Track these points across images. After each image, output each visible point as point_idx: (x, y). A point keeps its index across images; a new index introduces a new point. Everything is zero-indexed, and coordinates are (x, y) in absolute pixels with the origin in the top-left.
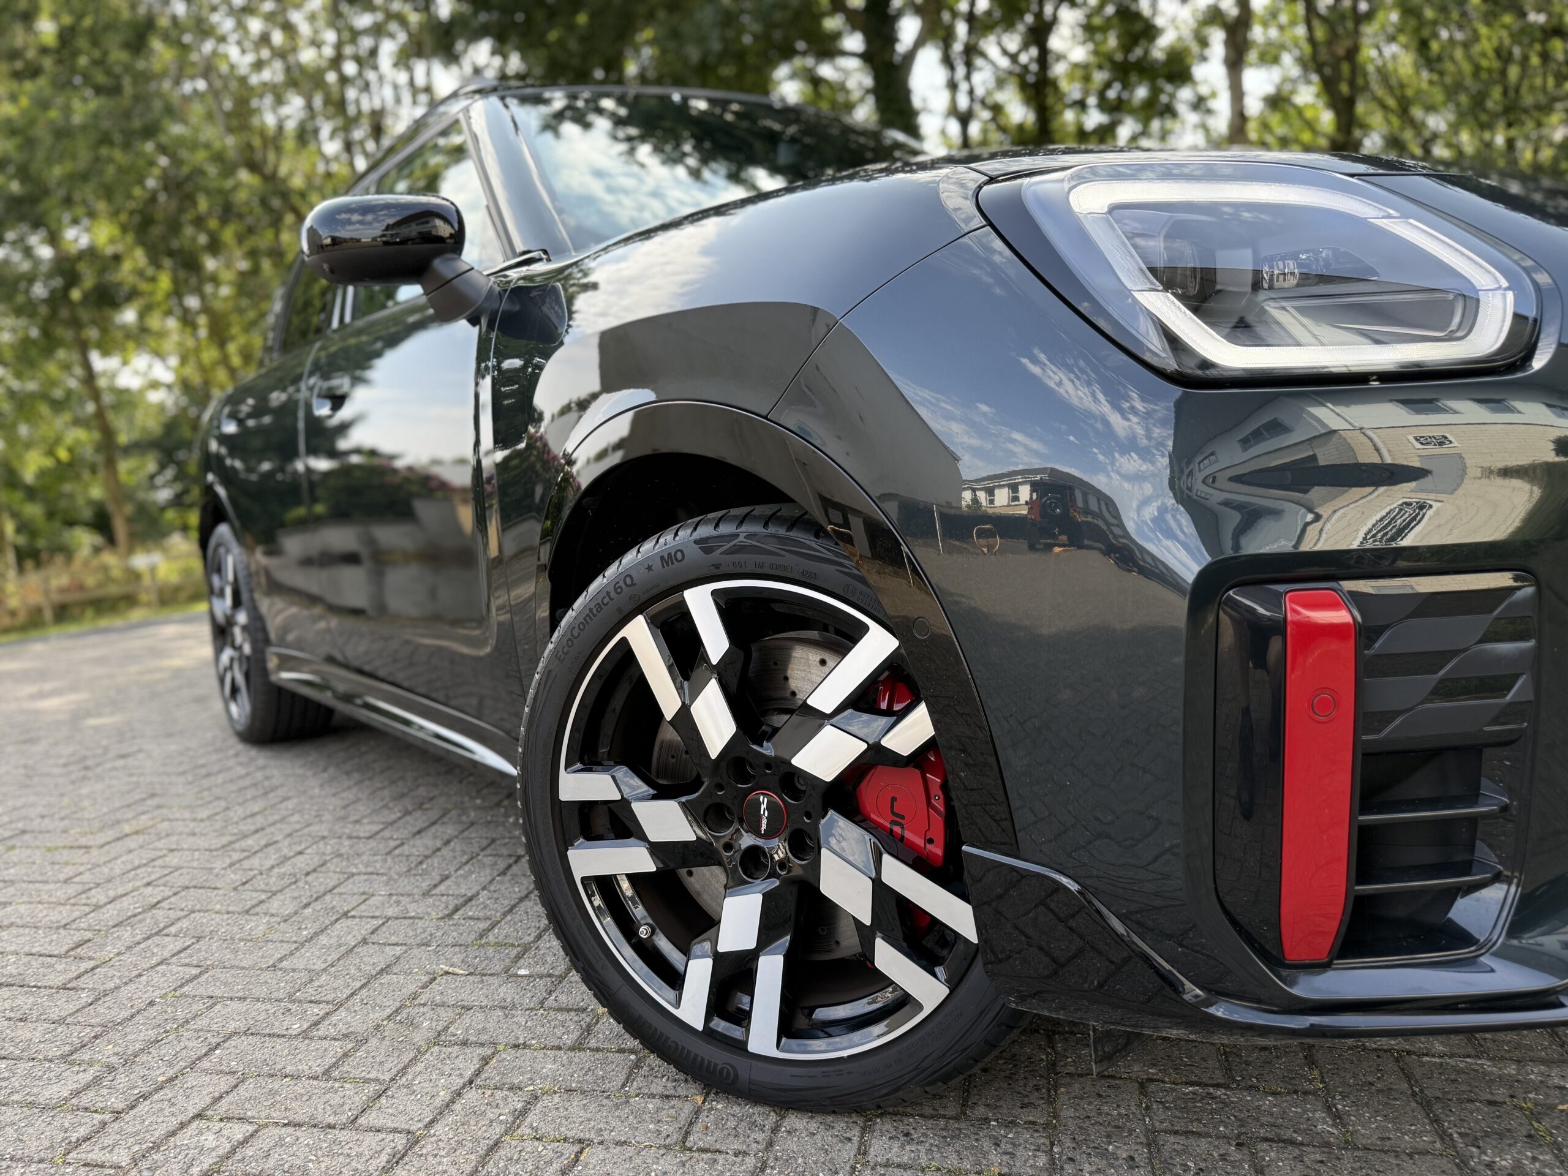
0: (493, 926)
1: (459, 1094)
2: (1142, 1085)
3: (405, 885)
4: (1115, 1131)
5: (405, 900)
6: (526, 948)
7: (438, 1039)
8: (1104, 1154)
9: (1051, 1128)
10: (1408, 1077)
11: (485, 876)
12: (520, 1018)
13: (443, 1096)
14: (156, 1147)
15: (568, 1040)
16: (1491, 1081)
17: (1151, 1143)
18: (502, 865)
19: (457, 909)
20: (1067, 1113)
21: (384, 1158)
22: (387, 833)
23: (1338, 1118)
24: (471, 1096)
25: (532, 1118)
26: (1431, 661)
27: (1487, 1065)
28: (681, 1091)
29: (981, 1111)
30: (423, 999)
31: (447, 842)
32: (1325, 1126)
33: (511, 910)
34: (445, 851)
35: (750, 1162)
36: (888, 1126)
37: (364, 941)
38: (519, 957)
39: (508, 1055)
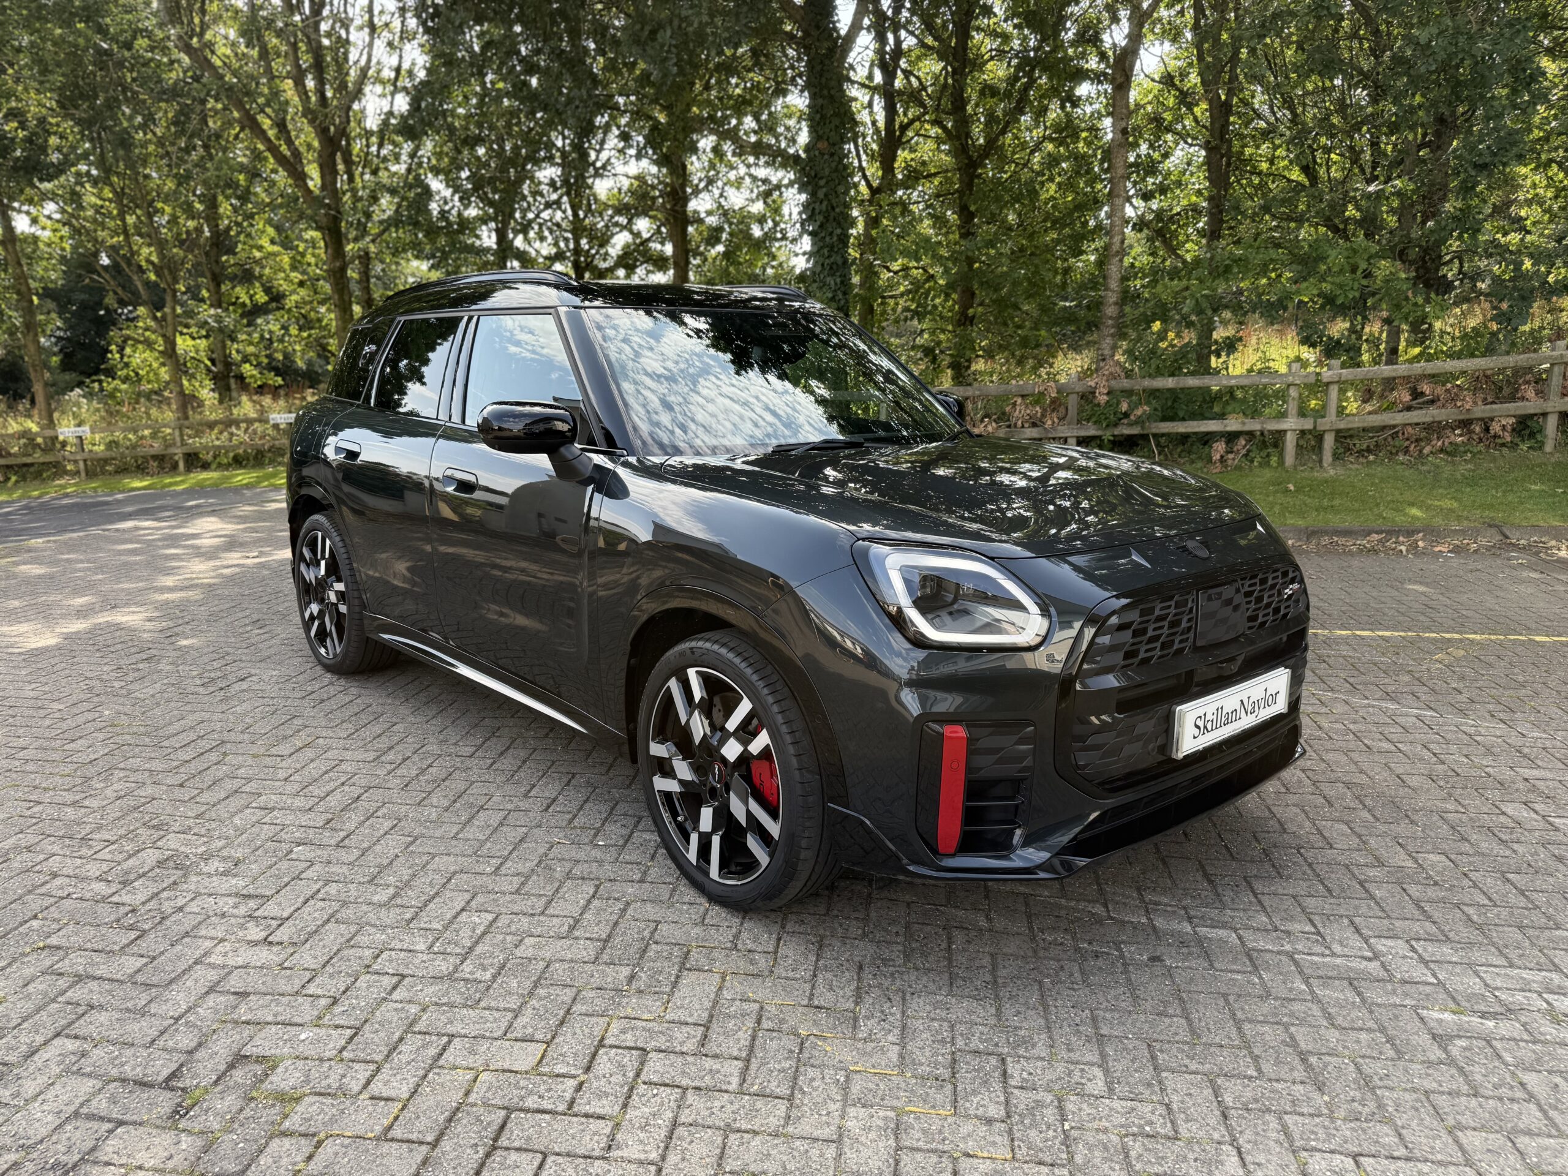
0: (575, 817)
1: (589, 902)
2: (908, 904)
3: (509, 789)
4: (893, 922)
5: (515, 800)
6: (598, 830)
7: (568, 875)
8: (886, 930)
9: (866, 920)
10: (1027, 904)
11: (558, 786)
12: (607, 867)
13: (582, 903)
14: (451, 922)
15: (637, 877)
16: (1060, 907)
17: (907, 927)
18: (565, 779)
19: (548, 807)
20: (873, 914)
21: (566, 928)
22: (479, 753)
23: (989, 919)
24: (596, 903)
25: (630, 912)
26: (997, 750)
27: (1063, 901)
28: (699, 900)
29: (835, 912)
30: (551, 856)
31: (524, 762)
32: (983, 923)
33: (581, 808)
34: (525, 768)
35: (734, 930)
36: (794, 917)
37: (501, 824)
38: (596, 835)
39: (608, 884)
